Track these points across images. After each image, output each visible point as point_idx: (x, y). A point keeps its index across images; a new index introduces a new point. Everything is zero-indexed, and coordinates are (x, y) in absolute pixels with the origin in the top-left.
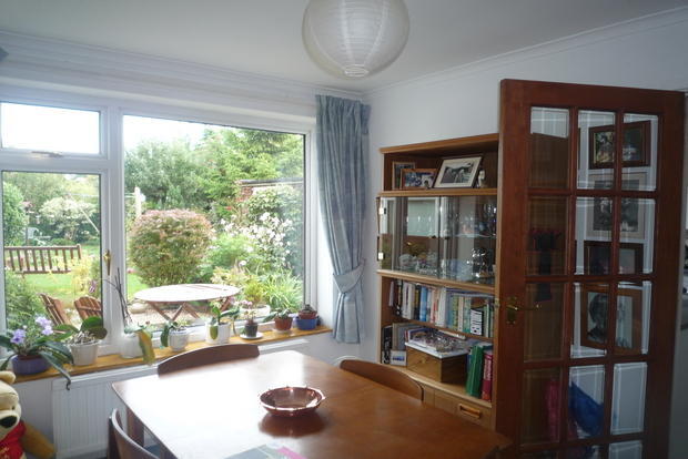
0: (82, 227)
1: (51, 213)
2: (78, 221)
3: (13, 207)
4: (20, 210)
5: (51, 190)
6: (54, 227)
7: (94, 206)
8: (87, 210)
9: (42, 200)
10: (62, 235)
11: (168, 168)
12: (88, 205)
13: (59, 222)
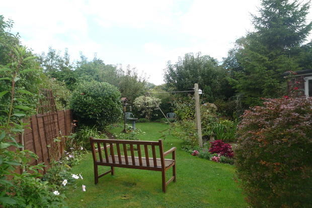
0: (154, 112)
1: (139, 105)
2: (152, 108)
3: (114, 101)
4: (118, 103)
5: (139, 92)
6: (140, 112)
7: (160, 100)
8: (157, 102)
9: (135, 98)
10: (144, 116)
11: (203, 75)
12: (157, 99)
13: (143, 109)
